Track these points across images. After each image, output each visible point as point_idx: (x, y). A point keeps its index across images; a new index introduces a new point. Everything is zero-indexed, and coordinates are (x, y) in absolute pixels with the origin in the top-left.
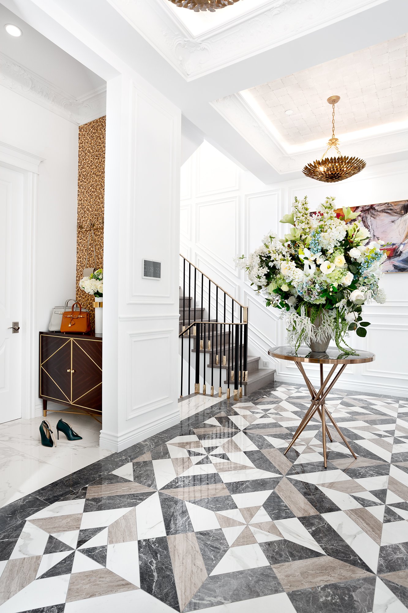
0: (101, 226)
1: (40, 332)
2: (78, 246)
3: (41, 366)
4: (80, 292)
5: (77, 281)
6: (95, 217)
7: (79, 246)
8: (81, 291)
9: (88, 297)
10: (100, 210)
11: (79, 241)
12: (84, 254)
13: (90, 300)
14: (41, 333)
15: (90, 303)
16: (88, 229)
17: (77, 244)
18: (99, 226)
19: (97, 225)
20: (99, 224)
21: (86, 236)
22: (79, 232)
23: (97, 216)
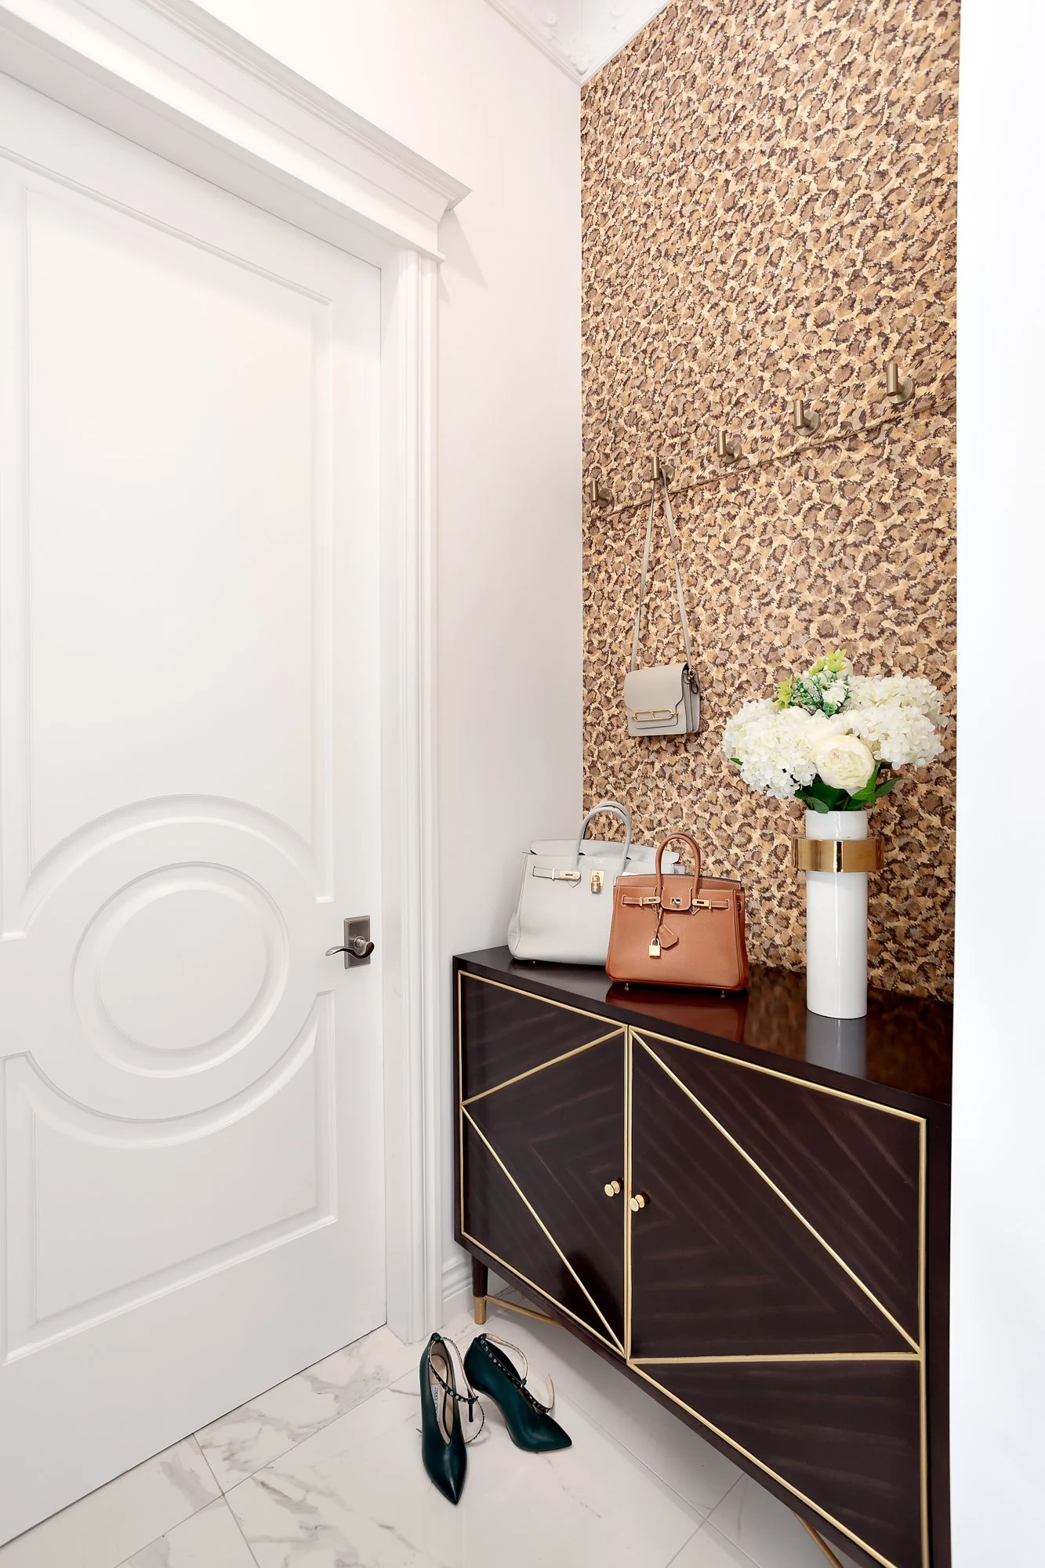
0: (707, 471)
1: (454, 957)
2: (587, 584)
3: (463, 1109)
4: (603, 774)
5: (589, 728)
6: (671, 441)
7: (596, 581)
8: (610, 771)
9: (644, 798)
10: (696, 405)
11: (591, 561)
12: (619, 611)
13: (651, 808)
14: (459, 963)
15: (652, 821)
16: (636, 503)
17: (586, 573)
18: (695, 476)
19: (688, 472)
20: (697, 466)
21: (627, 535)
22: (593, 524)
23: (682, 435)
